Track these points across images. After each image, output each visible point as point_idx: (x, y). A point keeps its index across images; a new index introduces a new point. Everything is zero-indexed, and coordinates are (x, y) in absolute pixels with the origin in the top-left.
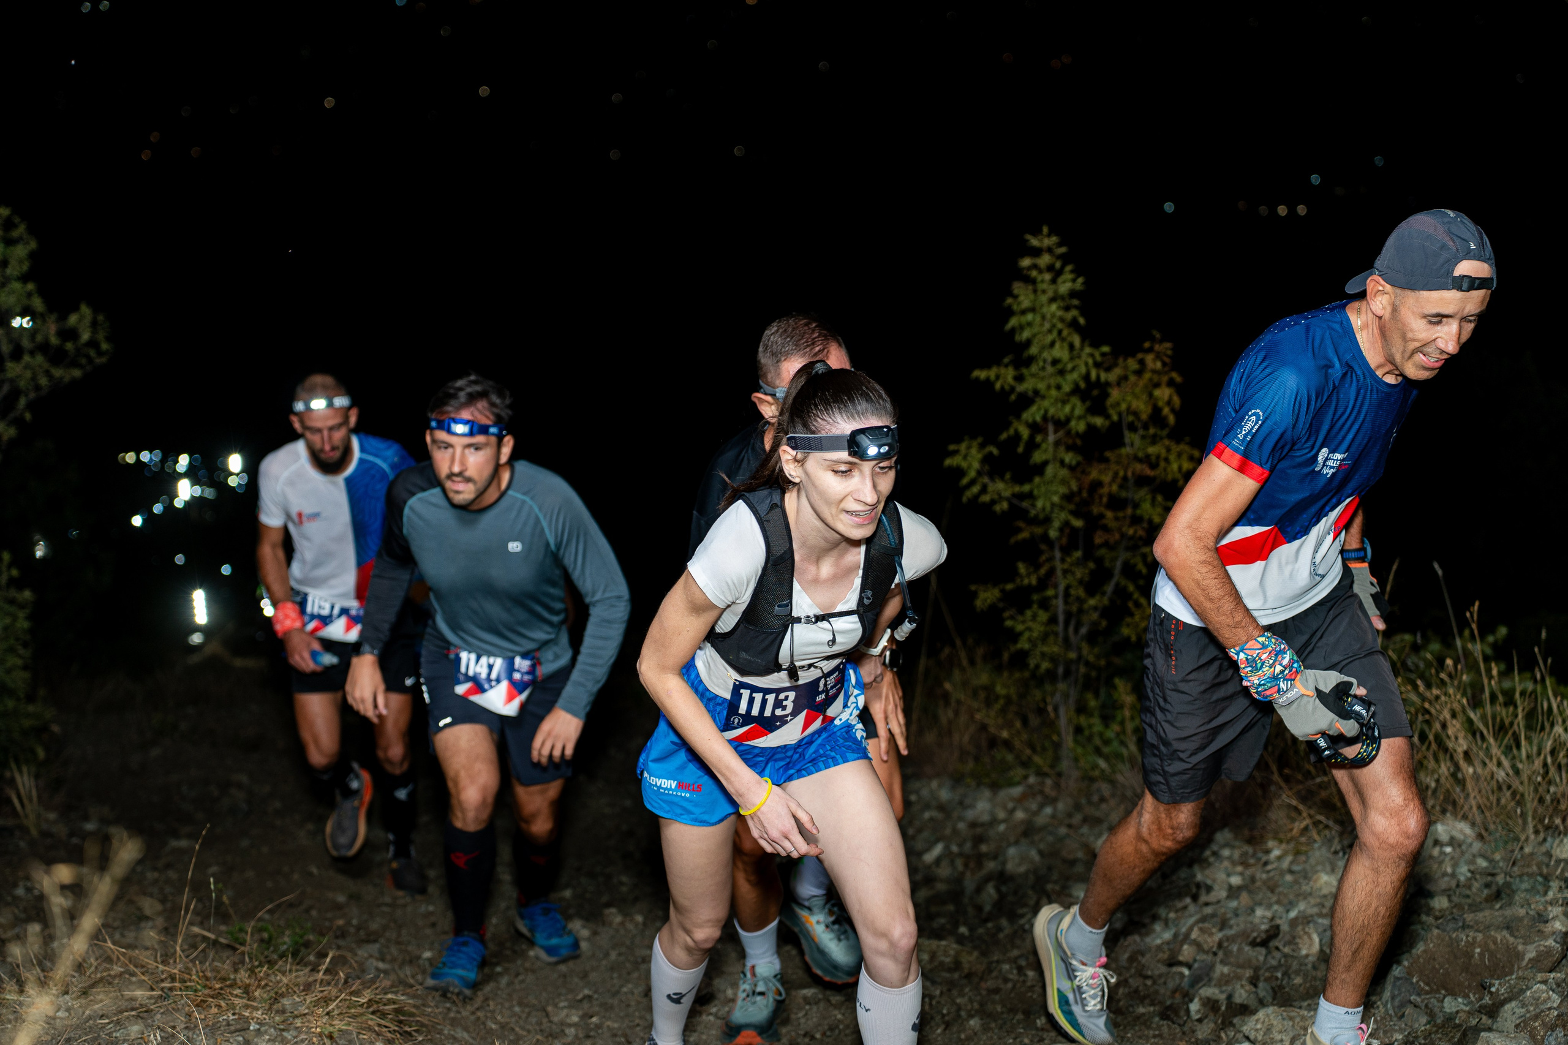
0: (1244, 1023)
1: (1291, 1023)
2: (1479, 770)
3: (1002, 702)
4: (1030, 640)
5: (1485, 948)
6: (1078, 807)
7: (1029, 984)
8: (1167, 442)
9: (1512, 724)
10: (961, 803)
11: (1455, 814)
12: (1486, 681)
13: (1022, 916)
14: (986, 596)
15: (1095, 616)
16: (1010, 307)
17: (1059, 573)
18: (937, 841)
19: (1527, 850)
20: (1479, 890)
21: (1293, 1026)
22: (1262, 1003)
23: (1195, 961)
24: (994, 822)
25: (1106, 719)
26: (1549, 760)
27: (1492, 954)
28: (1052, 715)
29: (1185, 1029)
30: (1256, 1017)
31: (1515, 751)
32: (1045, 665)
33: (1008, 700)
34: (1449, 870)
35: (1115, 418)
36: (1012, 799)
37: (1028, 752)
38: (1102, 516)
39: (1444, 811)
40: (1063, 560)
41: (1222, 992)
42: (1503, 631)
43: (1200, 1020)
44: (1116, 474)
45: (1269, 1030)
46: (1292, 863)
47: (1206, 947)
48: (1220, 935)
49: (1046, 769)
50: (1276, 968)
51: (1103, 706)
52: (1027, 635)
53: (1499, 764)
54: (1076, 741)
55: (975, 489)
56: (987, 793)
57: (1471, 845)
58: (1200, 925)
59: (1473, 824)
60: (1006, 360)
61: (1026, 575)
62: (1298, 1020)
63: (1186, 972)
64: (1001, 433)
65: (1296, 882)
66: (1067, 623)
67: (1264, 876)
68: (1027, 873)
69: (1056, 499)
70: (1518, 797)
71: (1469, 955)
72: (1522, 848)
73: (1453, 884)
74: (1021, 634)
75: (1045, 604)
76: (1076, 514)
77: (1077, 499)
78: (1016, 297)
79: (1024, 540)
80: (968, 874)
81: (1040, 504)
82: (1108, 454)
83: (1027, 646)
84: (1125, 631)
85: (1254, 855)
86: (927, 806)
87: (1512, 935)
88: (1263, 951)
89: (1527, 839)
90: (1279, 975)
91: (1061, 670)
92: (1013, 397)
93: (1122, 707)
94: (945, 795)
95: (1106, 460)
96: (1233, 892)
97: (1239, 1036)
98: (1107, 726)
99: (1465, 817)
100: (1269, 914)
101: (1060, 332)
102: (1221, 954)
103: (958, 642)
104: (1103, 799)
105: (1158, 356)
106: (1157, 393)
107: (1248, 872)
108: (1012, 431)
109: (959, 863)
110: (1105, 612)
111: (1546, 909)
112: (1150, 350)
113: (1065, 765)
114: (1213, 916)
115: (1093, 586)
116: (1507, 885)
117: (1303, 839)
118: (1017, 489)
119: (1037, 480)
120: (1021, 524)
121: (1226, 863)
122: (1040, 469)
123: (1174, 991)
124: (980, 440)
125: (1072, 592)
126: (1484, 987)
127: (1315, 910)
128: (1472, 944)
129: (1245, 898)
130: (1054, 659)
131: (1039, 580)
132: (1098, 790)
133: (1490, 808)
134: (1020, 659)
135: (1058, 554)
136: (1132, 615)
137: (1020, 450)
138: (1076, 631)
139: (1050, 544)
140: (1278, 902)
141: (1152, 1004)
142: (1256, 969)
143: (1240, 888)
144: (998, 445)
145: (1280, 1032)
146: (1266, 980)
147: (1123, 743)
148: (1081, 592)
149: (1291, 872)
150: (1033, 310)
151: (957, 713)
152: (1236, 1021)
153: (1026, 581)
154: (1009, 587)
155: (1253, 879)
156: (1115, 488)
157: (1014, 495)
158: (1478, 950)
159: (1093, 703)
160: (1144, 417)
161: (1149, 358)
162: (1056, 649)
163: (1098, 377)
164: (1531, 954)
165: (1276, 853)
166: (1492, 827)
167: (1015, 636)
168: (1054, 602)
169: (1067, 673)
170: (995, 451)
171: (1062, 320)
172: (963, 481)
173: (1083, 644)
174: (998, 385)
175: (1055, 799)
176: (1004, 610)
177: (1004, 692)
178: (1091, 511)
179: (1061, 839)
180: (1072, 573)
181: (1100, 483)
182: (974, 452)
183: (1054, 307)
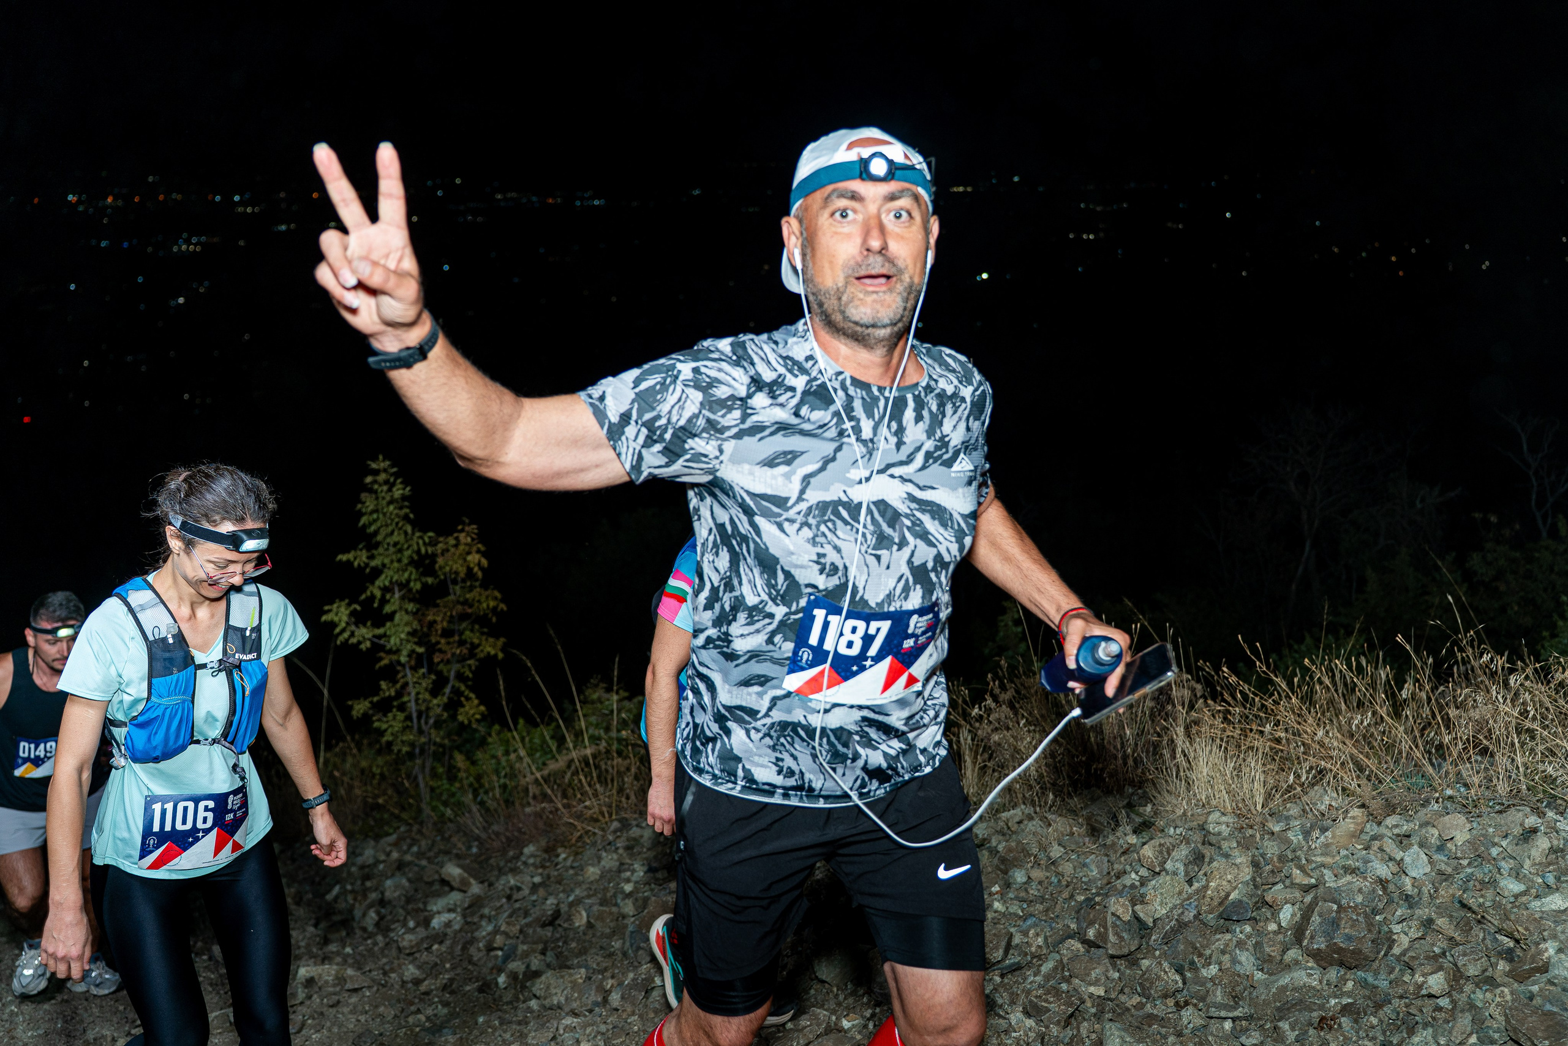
0: (534, 984)
4: (392, 734)
6: (434, 844)
8: (478, 589)
14: (360, 707)
15: (439, 711)
16: (360, 510)
17: (411, 685)
18: (336, 884)
22: (548, 967)
23: (505, 945)
24: (377, 863)
25: (450, 781)
30: (541, 980)
32: (405, 749)
33: (383, 776)
35: (442, 577)
36: (390, 845)
38: (438, 643)
40: (413, 675)
41: (523, 963)
44: (445, 614)
46: (573, 861)
47: (511, 934)
49: (411, 821)
52: (390, 730)
54: (432, 798)
55: (346, 635)
58: (509, 918)
60: (362, 545)
61: (387, 689)
64: (361, 594)
65: (576, 874)
66: (419, 717)
67: (556, 873)
68: (399, 896)
69: (403, 635)
74: (386, 730)
75: (402, 708)
76: (419, 644)
77: (420, 634)
78: (363, 503)
79: (386, 665)
80: (357, 904)
81: (392, 640)
82: (438, 601)
83: (390, 738)
84: (460, 718)
85: (549, 860)
88: (551, 928)
90: (561, 944)
91: (417, 751)
92: (368, 570)
93: (460, 771)
95: (437, 606)
96: (535, 888)
97: (530, 995)
98: (451, 785)
100: (555, 902)
101: (397, 524)
102: (521, 937)
103: (349, 738)
105: (468, 534)
106: (469, 558)
107: (546, 872)
108: (368, 593)
109: (350, 897)
110: (446, 707)
112: (462, 531)
115: (435, 691)
117: (579, 844)
118: (376, 631)
119: (388, 624)
120: (382, 654)
121: (531, 868)
122: (391, 617)
124: (347, 601)
125: (421, 696)
127: (585, 893)
129: (542, 892)
130: (412, 745)
131: (397, 692)
134: (388, 747)
135: (409, 673)
136: (463, 706)
137: (376, 605)
138: (426, 723)
139: (403, 666)
140: (564, 891)
141: (477, 981)
143: (540, 884)
144: (360, 604)
148: (427, 696)
149: (572, 868)
150: (376, 511)
152: (529, 984)
153: (387, 694)
154: (375, 699)
155: (549, 877)
156: (445, 624)
157: (374, 636)
159: (441, 770)
160: (462, 575)
161: (462, 536)
162: (412, 737)
163: (427, 551)
165: (563, 856)
167: (381, 733)
168: (409, 705)
169: (422, 753)
170: (358, 608)
171: (397, 515)
172: (337, 630)
173: (432, 731)
174: (356, 564)
175: (418, 841)
176: (373, 715)
177: (378, 771)
178: (430, 641)
179: (423, 868)
180: (420, 684)
181: (435, 622)
182: (343, 609)
183: (391, 508)
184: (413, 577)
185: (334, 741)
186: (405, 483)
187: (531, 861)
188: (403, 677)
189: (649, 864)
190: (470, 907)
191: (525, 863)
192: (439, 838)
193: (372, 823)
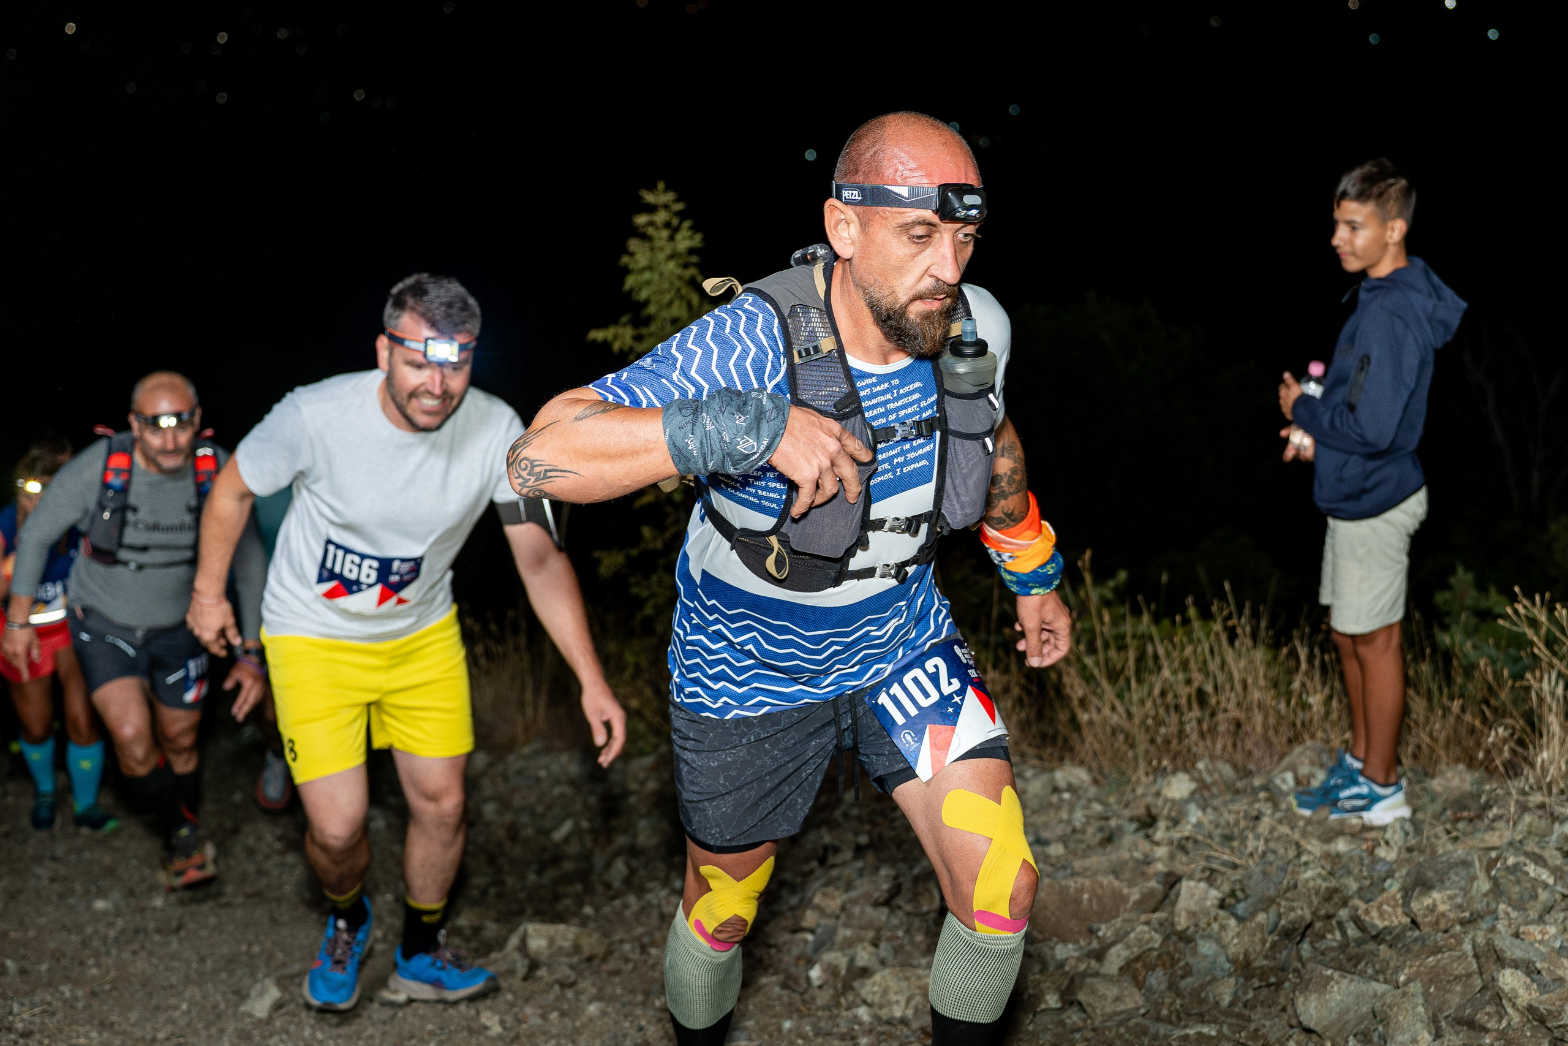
0: (863, 986)
1: (906, 983)
2: (1095, 716)
3: (632, 669)
4: (655, 606)
5: (1093, 894)
7: (651, 962)
9: (1123, 668)
11: (1072, 760)
12: (1098, 628)
13: (650, 891)
14: (610, 563)
16: (626, 265)
18: (566, 817)
19: (1140, 791)
20: (1094, 835)
21: (909, 986)
22: (883, 963)
23: (818, 925)
24: (625, 794)
26: (1159, 701)
27: (1100, 899)
29: (806, 997)
30: (872, 980)
31: (1126, 695)
33: (638, 669)
34: (1065, 816)
36: (644, 770)
37: (658, 719)
39: (1061, 759)
41: (844, 955)
42: (1122, 575)
43: (820, 987)
45: (885, 992)
47: (829, 911)
48: (845, 897)
50: (897, 928)
52: (652, 600)
53: (1113, 708)
57: (1086, 790)
58: (824, 889)
59: (1090, 770)
60: (625, 319)
61: (651, 540)
62: (913, 979)
63: (810, 937)
67: (891, 834)
68: (659, 845)
70: (1130, 740)
71: (1078, 901)
72: (1133, 790)
73: (1069, 830)
74: (647, 600)
78: (632, 255)
80: (598, 850)
85: (882, 813)
87: (1117, 877)
88: (885, 911)
89: (1138, 781)
90: (900, 933)
96: (860, 853)
97: (858, 1000)
99: (1082, 763)
100: (892, 873)
102: (843, 917)
107: (877, 831)
109: (588, 842)
111: (1152, 850)
114: (839, 878)
116: (1120, 828)
121: (854, 824)
123: (798, 958)
126: (1092, 932)
128: (1081, 890)
129: (871, 858)
133: (1104, 753)
140: (902, 860)
141: (776, 973)
142: (878, 930)
143: (867, 848)
145: (896, 993)
146: (889, 940)
150: (650, 268)
152: (856, 984)
153: (651, 546)
154: (634, 552)
155: (880, 838)
158: (1086, 896)
164: (1135, 895)
166: (1106, 771)
167: (639, 603)
171: (680, 278)
174: (616, 346)
176: (629, 576)
183: (671, 265)
186: (694, 228)
187: (854, 812)
189: (1036, 834)
191: (846, 815)
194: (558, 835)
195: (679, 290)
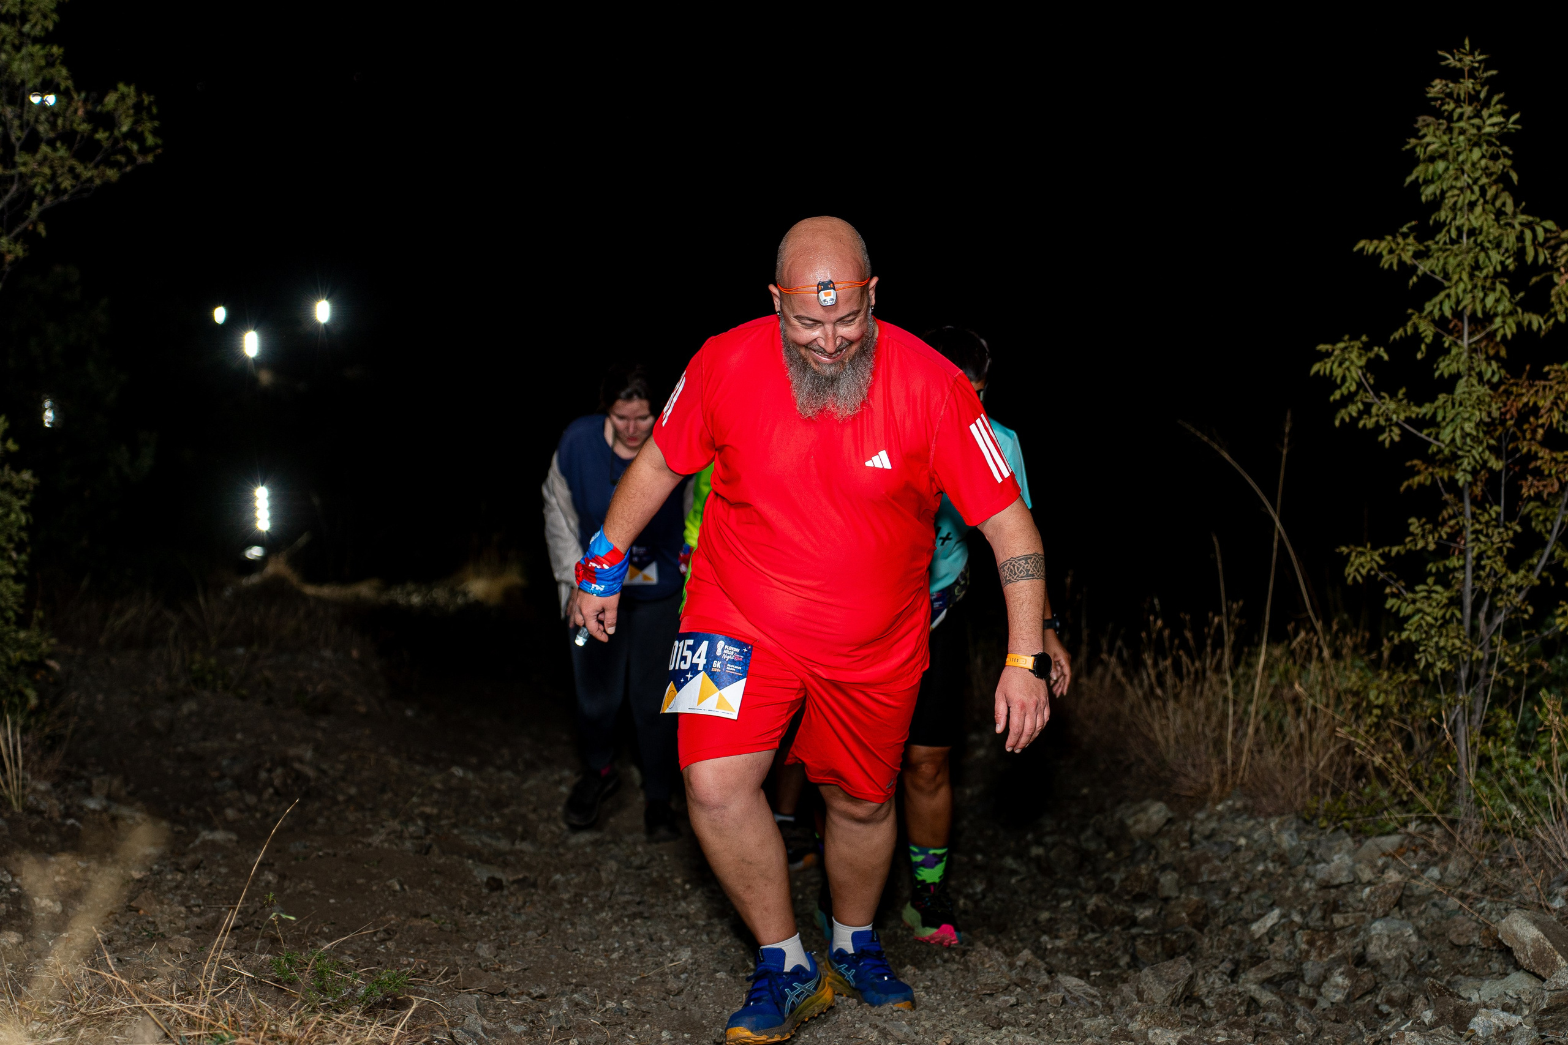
3: (1376, 712)
4: (1420, 629)
6: (1476, 871)
10: (1310, 854)
14: (1362, 562)
15: (1517, 600)
17: (1469, 535)
18: (1272, 907)
24: (1355, 883)
25: (1526, 747)
28: (1448, 737)
32: (1441, 665)
33: (1386, 713)
36: (1383, 854)
37: (1410, 788)
38: (1535, 457)
40: (1474, 515)
44: (1559, 397)
49: (1435, 814)
51: (1523, 729)
52: (1416, 618)
54: (1478, 776)
55: (1353, 410)
56: (1349, 840)
60: (1406, 227)
61: (1420, 535)
64: (1394, 330)
66: (1476, 607)
68: (1397, 958)
69: (1469, 427)
74: (1408, 618)
75: (1444, 579)
76: (1496, 451)
79: (1420, 485)
80: (1314, 954)
81: (1446, 435)
82: (1548, 368)
83: (1415, 637)
86: (1262, 856)
91: (1463, 674)
93: (1547, 731)
94: (1287, 840)
95: (1545, 377)
98: (1526, 758)
103: (1319, 625)
104: (1513, 862)
108: (1409, 328)
109: (1301, 938)
110: (1534, 595)
113: (1461, 809)
115: (1516, 558)
118: (1415, 411)
119: (1443, 400)
120: (1418, 461)
122: (1449, 384)
124: (1365, 339)
125: (1486, 562)
130: (1455, 658)
131: (1439, 543)
132: (1508, 850)
134: (1405, 655)
135: (1468, 508)
137: (1420, 356)
138: (1489, 619)
139: (1458, 493)
144: (1389, 348)
147: (1546, 782)
148: (1499, 565)
151: (1311, 727)
153: (1420, 544)
154: (1395, 550)
156: (1556, 416)
157: (1408, 420)
159: (1507, 725)
162: (1456, 643)
167: (1400, 622)
168: (1459, 575)
169: (1472, 679)
170: (1385, 356)
172: (1337, 395)
173: (1498, 639)
175: (1445, 858)
176: (1385, 583)
177: (1380, 701)
178: (1517, 450)
179: (1450, 915)
180: (1487, 536)
181: (1535, 410)
182: (1354, 356)
184: (1500, 309)
185: (1290, 627)
188: (1451, 517)
190: (1545, 1012)
192: (1487, 862)
193: (1352, 804)
194: (1259, 928)
195: (1483, 191)
